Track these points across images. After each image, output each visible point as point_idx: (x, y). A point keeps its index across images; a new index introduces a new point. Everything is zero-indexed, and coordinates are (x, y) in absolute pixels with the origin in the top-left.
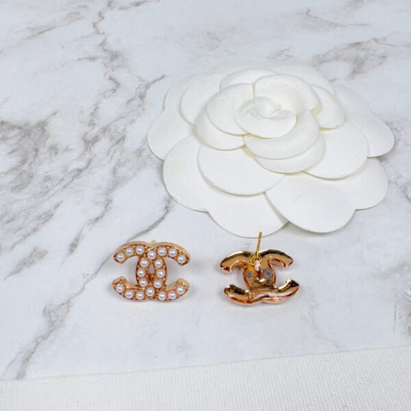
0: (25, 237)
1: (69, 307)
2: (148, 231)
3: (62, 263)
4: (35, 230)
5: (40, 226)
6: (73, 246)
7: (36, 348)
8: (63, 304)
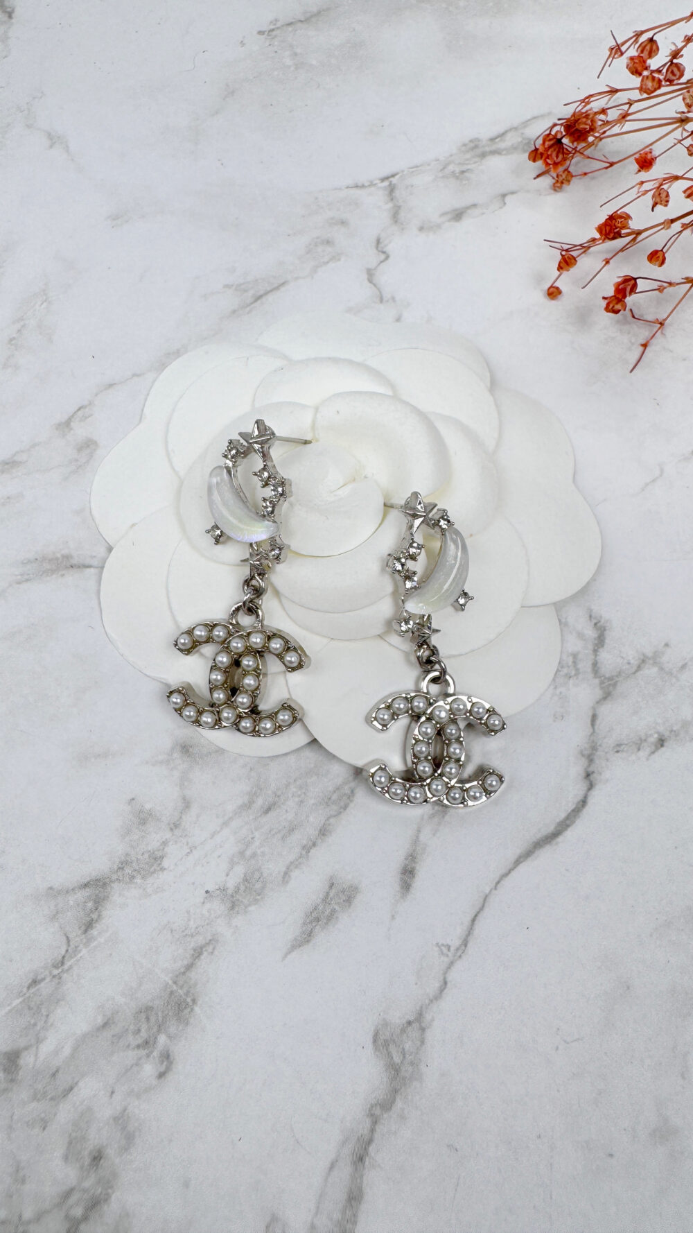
0: (308, 848)
1: (423, 1030)
2: (554, 835)
3: (393, 917)
4: (324, 832)
5: (332, 821)
6: (408, 874)
7: (372, 1130)
8: (409, 1023)
